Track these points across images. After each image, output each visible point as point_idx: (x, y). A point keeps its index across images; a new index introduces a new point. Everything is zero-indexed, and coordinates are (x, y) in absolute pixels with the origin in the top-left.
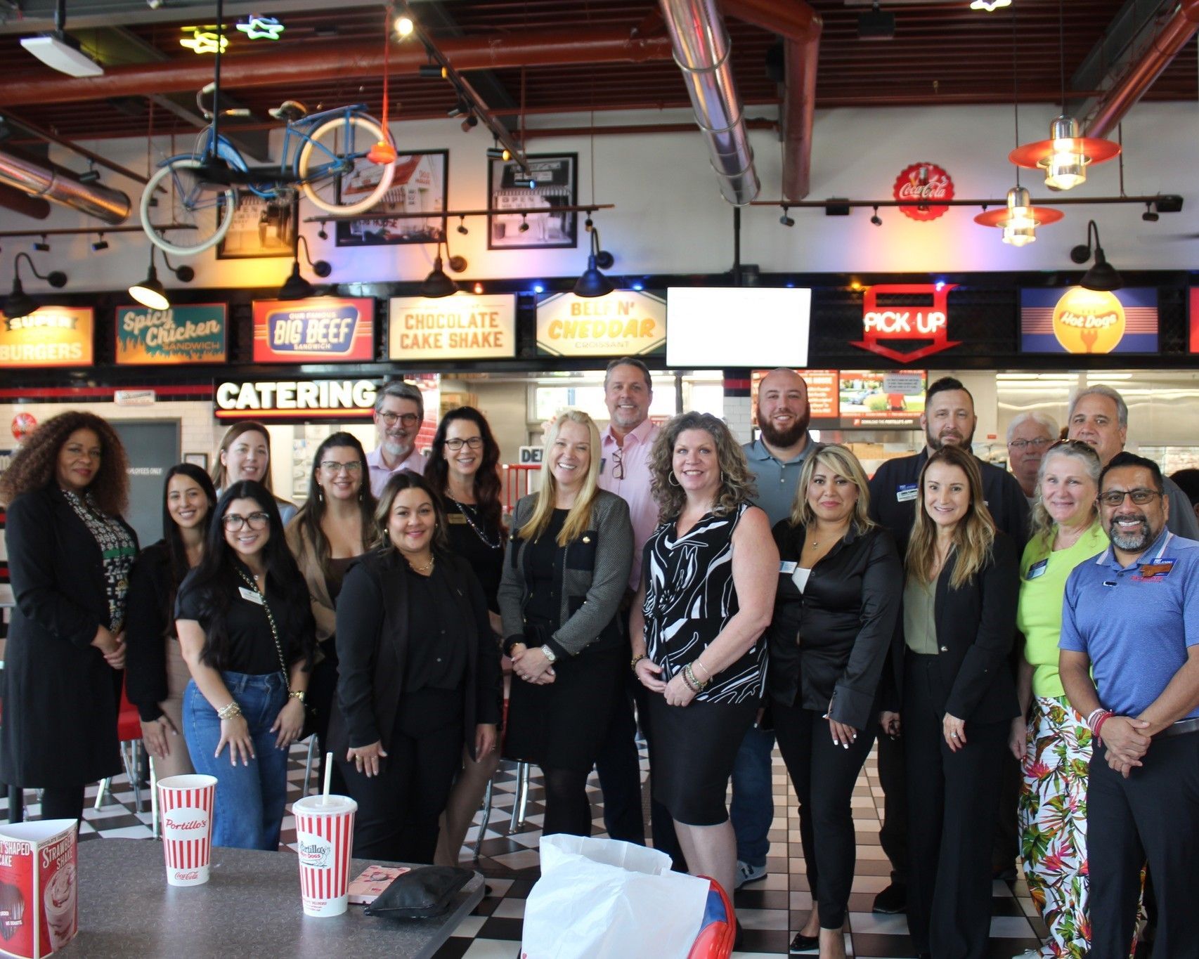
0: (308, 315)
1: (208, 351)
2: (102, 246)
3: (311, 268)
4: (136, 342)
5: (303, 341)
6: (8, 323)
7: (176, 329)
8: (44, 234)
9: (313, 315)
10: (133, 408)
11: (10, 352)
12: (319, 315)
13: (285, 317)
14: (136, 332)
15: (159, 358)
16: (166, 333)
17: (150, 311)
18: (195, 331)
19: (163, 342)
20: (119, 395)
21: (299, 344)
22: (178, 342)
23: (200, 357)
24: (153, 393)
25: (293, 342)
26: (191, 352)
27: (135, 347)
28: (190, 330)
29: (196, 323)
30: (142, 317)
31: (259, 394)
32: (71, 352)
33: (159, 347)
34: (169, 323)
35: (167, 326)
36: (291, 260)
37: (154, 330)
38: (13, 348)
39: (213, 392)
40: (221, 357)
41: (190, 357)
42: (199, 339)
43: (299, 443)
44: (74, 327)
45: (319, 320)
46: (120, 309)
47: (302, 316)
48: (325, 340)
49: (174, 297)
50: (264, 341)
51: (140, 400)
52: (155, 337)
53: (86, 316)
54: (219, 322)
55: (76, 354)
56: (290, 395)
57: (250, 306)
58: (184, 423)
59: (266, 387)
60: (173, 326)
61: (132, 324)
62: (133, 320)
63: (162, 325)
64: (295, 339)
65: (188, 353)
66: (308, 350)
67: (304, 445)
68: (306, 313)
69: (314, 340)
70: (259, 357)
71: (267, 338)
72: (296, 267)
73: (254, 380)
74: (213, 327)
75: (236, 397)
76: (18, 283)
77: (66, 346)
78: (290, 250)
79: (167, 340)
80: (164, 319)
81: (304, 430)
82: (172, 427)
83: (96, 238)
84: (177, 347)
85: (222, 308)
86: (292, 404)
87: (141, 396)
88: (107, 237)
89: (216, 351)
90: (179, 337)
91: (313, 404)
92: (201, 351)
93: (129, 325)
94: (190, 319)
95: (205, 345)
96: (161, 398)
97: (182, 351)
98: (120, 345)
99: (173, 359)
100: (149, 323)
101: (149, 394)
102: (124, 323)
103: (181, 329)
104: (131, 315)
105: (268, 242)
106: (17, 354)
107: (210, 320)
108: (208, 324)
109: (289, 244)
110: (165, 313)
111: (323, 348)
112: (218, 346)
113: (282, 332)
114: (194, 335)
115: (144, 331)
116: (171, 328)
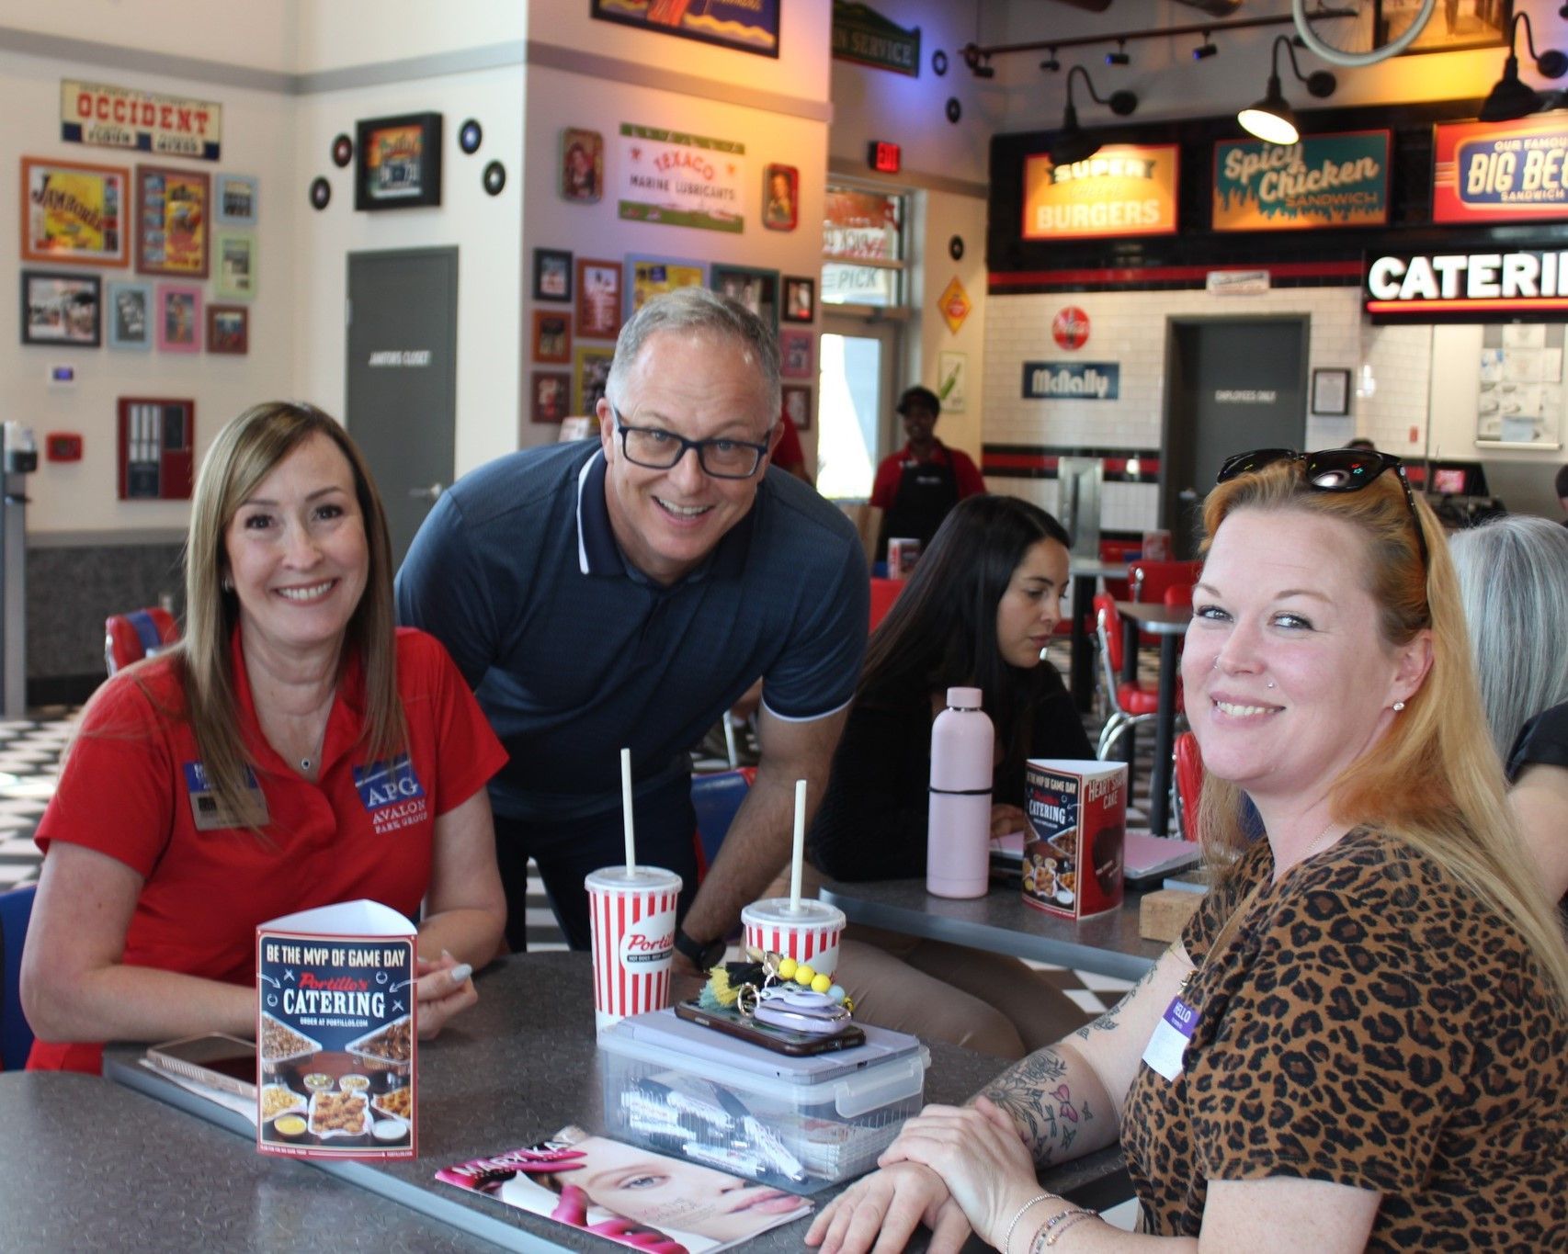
0: (1527, 144)
1: (1358, 207)
2: (1206, 52)
3: (1533, 63)
4: (1244, 195)
5: (1517, 186)
6: (1052, 173)
7: (1306, 175)
8: (1122, 39)
9: (1535, 144)
10: (1234, 299)
11: (1054, 216)
12: (1545, 143)
13: (1488, 149)
14: (1244, 180)
15: (1280, 221)
16: (1290, 181)
17: (1266, 146)
18: (1337, 176)
19: (1286, 195)
20: (1214, 278)
21: (1509, 192)
22: (1309, 194)
23: (1345, 217)
24: (1266, 275)
25: (1499, 188)
26: (1331, 209)
27: (1242, 203)
28: (1329, 175)
29: (1339, 164)
30: (1254, 157)
31: (1438, 276)
32: (1143, 214)
33: (1280, 204)
34: (1296, 165)
35: (1293, 170)
36: (1504, 53)
37: (1272, 177)
38: (1059, 210)
39: (1362, 272)
40: (1378, 217)
41: (1329, 217)
42: (1344, 189)
43: (1491, 355)
44: (1148, 175)
45: (1546, 151)
46: (1219, 146)
47: (1516, 145)
48: (1555, 185)
49: (1306, 122)
50: (1450, 189)
51: (1246, 286)
52: (1273, 187)
53: (1167, 158)
54: (1375, 161)
55: (1150, 217)
56: (1490, 276)
57: (1429, 133)
58: (1314, 321)
59: (1450, 264)
60: (1303, 169)
61: (1237, 167)
62: (1240, 162)
63: (1285, 167)
64: (1504, 184)
65: (1326, 211)
66: (1525, 202)
67: (1500, 358)
68: (1522, 140)
69: (1536, 184)
70: (1442, 214)
71: (1455, 184)
72: (1511, 64)
73: (1430, 253)
74: (1367, 168)
75: (1400, 280)
76: (1071, 112)
77: (1137, 206)
78: (1497, 35)
79: (1291, 192)
80: (1288, 159)
81: (1500, 334)
82: (1295, 328)
83: (1198, 41)
84: (1306, 202)
85: (1383, 137)
86: (1493, 290)
87: (1248, 279)
88: (1215, 39)
89: (1371, 207)
90: (1311, 186)
91: (1529, 290)
92: (1346, 209)
93: (1233, 170)
94: (1329, 159)
95: (1353, 198)
96: (1277, 283)
97: (1317, 209)
98: (1218, 201)
99: (1301, 221)
100: (1264, 166)
101: (1261, 277)
102: (1224, 167)
103: (1315, 174)
104: (1237, 153)
105: (1459, 26)
106: (1063, 219)
107: (1362, 158)
108: (1359, 164)
109: (1496, 26)
110: (1289, 151)
111: (1551, 197)
112: (1375, 199)
113: (1481, 174)
114: (1335, 182)
115: (1256, 178)
116: (1299, 173)
